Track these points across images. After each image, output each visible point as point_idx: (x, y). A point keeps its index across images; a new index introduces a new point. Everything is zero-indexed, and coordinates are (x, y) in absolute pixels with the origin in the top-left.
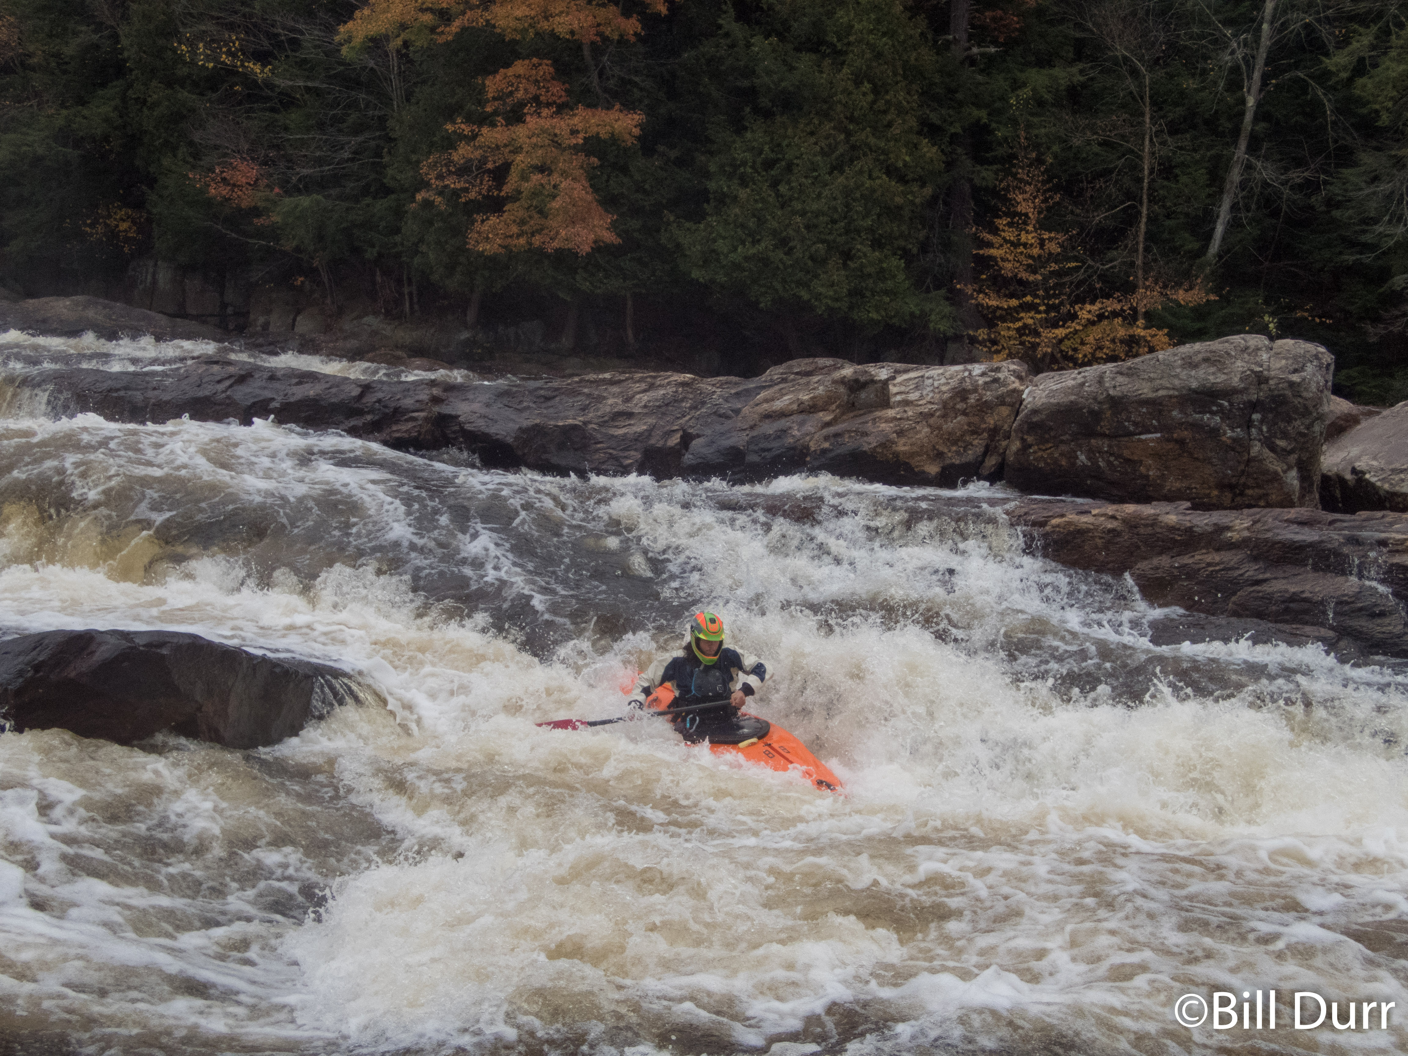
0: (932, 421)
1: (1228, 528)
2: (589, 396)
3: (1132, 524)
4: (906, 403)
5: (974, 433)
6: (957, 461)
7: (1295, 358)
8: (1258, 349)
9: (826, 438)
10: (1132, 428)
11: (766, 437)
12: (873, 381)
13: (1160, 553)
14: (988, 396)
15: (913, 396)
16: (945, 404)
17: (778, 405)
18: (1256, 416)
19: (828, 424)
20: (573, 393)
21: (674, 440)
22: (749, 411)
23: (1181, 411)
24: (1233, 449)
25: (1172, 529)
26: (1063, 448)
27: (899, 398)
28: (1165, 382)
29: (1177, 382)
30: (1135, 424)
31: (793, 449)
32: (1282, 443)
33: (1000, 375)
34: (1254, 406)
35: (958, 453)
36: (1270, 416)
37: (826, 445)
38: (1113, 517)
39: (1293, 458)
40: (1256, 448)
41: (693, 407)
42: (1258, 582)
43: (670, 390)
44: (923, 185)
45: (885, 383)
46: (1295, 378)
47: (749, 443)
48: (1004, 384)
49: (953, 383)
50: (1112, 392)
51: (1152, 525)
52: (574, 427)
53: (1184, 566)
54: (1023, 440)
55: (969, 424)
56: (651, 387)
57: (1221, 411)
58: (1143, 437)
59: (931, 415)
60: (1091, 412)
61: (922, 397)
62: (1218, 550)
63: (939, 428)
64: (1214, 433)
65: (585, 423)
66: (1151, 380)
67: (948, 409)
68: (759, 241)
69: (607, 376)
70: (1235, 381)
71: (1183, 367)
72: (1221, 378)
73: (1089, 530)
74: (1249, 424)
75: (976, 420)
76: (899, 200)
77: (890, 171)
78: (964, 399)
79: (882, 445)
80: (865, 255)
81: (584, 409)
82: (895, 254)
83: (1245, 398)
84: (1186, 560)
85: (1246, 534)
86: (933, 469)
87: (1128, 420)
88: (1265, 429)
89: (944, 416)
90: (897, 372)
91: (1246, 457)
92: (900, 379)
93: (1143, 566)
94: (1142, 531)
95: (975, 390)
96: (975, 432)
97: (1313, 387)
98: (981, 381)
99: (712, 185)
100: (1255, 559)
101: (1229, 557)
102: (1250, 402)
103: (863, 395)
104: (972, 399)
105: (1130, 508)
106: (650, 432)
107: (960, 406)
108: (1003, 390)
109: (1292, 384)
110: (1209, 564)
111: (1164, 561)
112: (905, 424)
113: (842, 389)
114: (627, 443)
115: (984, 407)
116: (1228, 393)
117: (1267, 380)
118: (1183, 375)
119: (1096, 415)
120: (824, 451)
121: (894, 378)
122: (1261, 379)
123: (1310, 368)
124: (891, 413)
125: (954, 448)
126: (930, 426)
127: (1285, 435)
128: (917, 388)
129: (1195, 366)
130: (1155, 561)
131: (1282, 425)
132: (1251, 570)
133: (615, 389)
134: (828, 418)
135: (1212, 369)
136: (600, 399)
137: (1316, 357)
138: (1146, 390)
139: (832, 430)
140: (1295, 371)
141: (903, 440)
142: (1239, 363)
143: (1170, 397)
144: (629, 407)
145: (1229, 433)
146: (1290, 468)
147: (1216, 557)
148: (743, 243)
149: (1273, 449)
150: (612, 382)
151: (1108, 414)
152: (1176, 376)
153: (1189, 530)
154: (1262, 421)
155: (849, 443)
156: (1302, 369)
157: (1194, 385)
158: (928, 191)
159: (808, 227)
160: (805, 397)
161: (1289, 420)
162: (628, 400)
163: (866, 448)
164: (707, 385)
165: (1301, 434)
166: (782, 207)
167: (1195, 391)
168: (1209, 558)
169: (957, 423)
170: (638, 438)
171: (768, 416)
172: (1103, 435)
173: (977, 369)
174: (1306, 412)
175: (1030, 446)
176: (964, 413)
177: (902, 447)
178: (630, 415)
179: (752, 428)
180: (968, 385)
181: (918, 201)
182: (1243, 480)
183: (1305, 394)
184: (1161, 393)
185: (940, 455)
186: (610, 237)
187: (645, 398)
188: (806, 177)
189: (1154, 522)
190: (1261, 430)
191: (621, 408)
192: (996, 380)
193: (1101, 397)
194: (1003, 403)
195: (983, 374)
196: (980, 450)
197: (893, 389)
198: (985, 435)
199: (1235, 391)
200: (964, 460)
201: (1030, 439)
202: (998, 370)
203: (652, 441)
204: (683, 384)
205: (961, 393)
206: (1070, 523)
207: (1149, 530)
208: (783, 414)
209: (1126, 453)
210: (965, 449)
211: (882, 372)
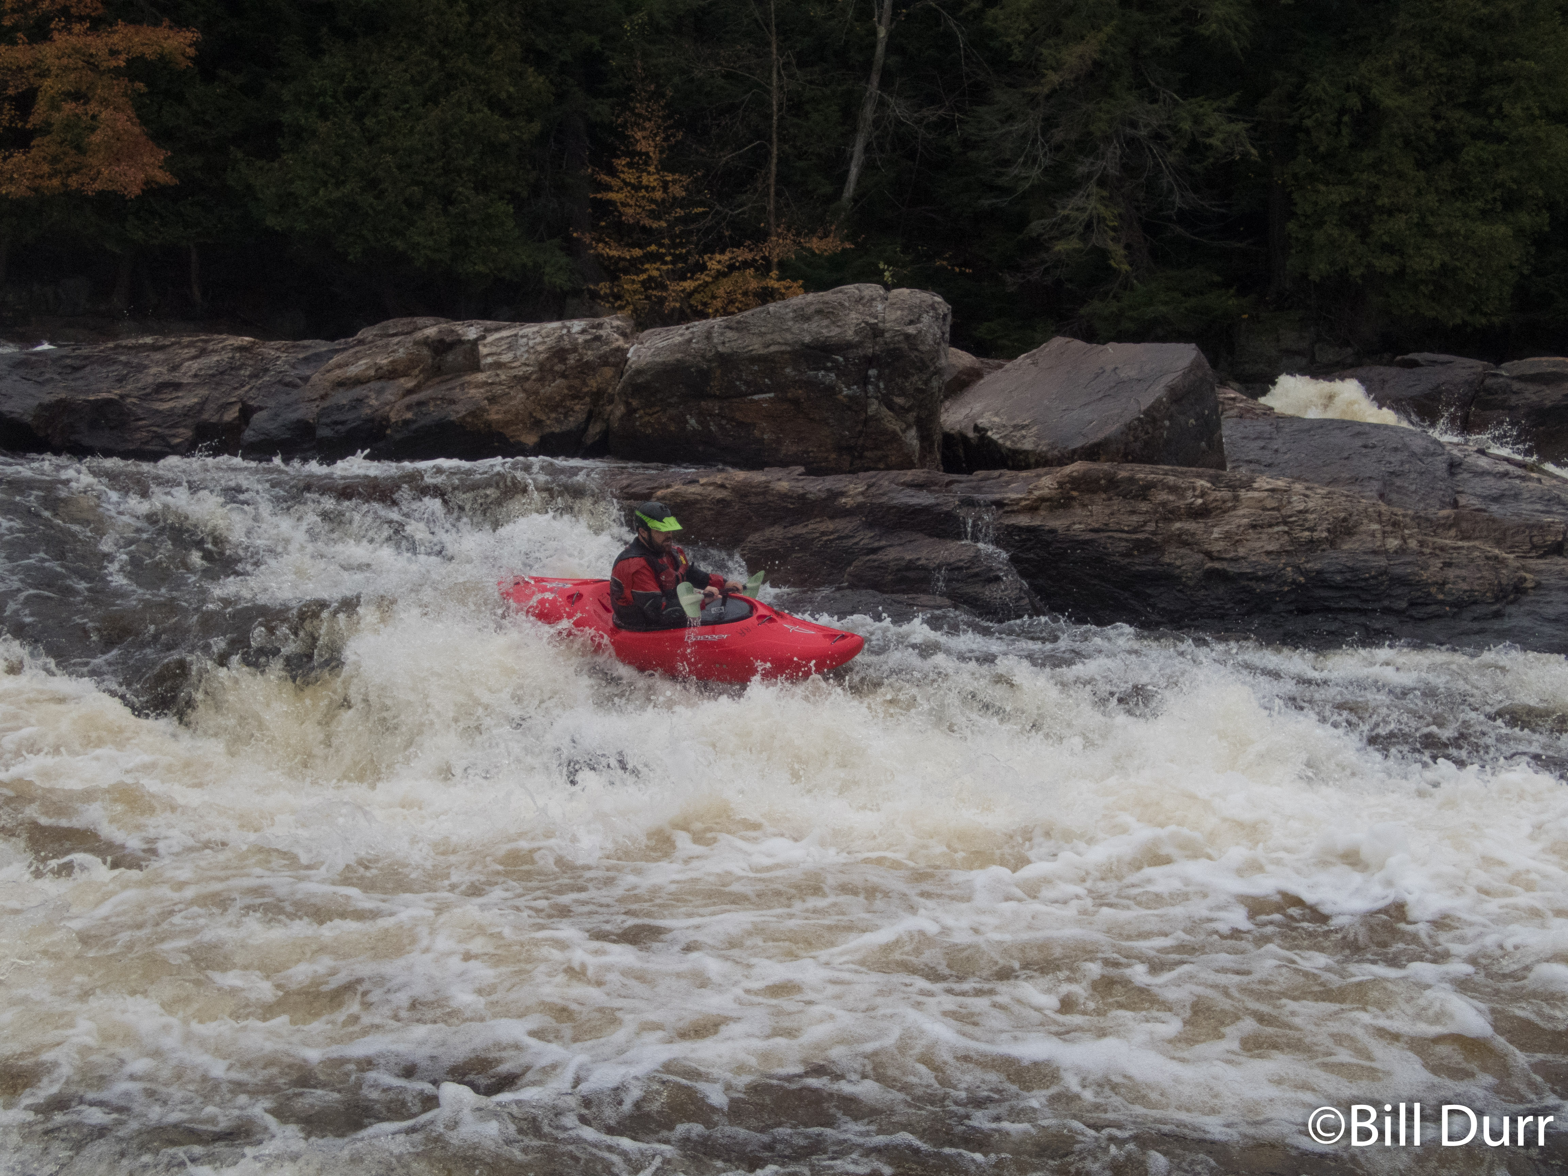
0: (527, 385)
1: (842, 494)
2: (126, 364)
3: (742, 492)
4: (498, 365)
5: (574, 397)
6: (557, 430)
7: (910, 309)
8: (873, 299)
9: (409, 407)
10: (743, 388)
11: (340, 408)
12: (460, 342)
13: (773, 524)
14: (590, 355)
15: (506, 358)
16: (541, 366)
17: (353, 371)
18: (872, 372)
19: (409, 392)
20: (107, 361)
21: (232, 414)
22: (320, 378)
23: (794, 369)
24: (849, 408)
25: (784, 496)
26: (672, 411)
27: (489, 360)
28: (777, 337)
29: (789, 336)
30: (747, 383)
31: (372, 420)
32: (899, 400)
33: (602, 332)
34: (870, 361)
35: (558, 421)
36: (887, 371)
37: (409, 415)
38: (723, 486)
39: (911, 417)
40: (874, 407)
41: (254, 376)
42: (874, 551)
43: (226, 356)
44: (531, 121)
45: (475, 343)
46: (911, 330)
47: (320, 415)
48: (607, 342)
49: (550, 341)
50: (720, 349)
51: (764, 493)
52: (109, 402)
53: (797, 536)
54: (627, 404)
55: (570, 388)
56: (203, 352)
57: (836, 367)
58: (756, 397)
59: (526, 378)
60: (700, 371)
61: (515, 358)
62: (832, 518)
63: (536, 393)
64: (831, 390)
65: (122, 397)
66: (762, 334)
67: (545, 371)
68: (343, 182)
69: (149, 340)
70: (850, 334)
71: (794, 319)
72: (835, 331)
73: (696, 501)
74: (865, 381)
75: (577, 382)
76: (504, 137)
77: (494, 104)
78: (563, 360)
79: (472, 414)
80: (468, 199)
81: (121, 380)
82: (501, 198)
83: (861, 352)
84: (799, 530)
85: (860, 499)
86: (531, 439)
87: (740, 379)
88: (882, 385)
89: (541, 379)
90: (488, 330)
91: (863, 417)
92: (490, 338)
93: (755, 538)
94: (753, 499)
95: (575, 350)
96: (576, 396)
97: (930, 339)
98: (581, 339)
99: (286, 117)
100: (869, 525)
101: (843, 525)
102: (865, 356)
103: (450, 357)
104: (572, 359)
105: (740, 475)
106: (202, 405)
107: (559, 367)
108: (606, 348)
109: (908, 336)
110: (823, 534)
111: (777, 532)
112: (498, 390)
113: (425, 352)
114: (173, 419)
115: (585, 369)
116: (843, 347)
117: (882, 332)
118: (796, 328)
119: (705, 375)
120: (406, 422)
121: (484, 337)
122: (876, 332)
123: (926, 319)
124: (481, 377)
125: (553, 415)
126: (525, 391)
127: (903, 393)
128: (510, 348)
129: (807, 319)
130: (768, 533)
131: (899, 381)
132: (865, 538)
133: (158, 356)
134: (410, 384)
135: (825, 322)
136: (141, 368)
137: (933, 307)
138: (756, 346)
139: (415, 398)
140: (911, 322)
141: (496, 408)
142: (853, 315)
143: (782, 352)
144: (176, 377)
145: (845, 391)
146: (909, 427)
147: (830, 525)
148: (325, 184)
149: (890, 406)
150: (155, 348)
151: (718, 373)
152: (788, 330)
153: (802, 497)
154: (879, 377)
155: (435, 413)
156: (918, 320)
157: (807, 339)
158: (536, 127)
159: (399, 168)
160: (383, 361)
161: (906, 376)
162: (175, 368)
163: (454, 417)
164: (271, 349)
165: (919, 390)
166: (370, 142)
167: (808, 346)
168: (823, 527)
169: (555, 387)
170: (188, 412)
171: (341, 384)
172: (715, 396)
173: (577, 325)
174: (922, 366)
175: (635, 411)
176: (563, 375)
177: (495, 415)
178: (177, 386)
179: (323, 398)
180: (566, 344)
181: (525, 137)
182: (861, 441)
183: (921, 347)
184: (773, 349)
185: (538, 423)
186: (163, 177)
187: (195, 365)
188: (397, 109)
189: (765, 490)
190: (878, 387)
191: (167, 377)
192: (598, 338)
193: (709, 355)
194: (606, 364)
195: (583, 332)
196: (582, 417)
197: (483, 350)
198: (588, 399)
199: (849, 345)
200: (564, 428)
201: (635, 403)
202: (600, 326)
203: (205, 416)
204: (241, 349)
205: (559, 353)
206: (675, 494)
207: (760, 499)
208: (358, 381)
209: (738, 416)
210: (566, 415)
211: (471, 332)
